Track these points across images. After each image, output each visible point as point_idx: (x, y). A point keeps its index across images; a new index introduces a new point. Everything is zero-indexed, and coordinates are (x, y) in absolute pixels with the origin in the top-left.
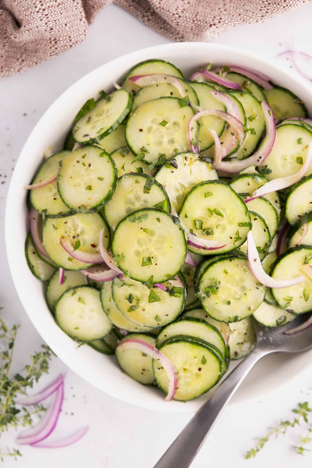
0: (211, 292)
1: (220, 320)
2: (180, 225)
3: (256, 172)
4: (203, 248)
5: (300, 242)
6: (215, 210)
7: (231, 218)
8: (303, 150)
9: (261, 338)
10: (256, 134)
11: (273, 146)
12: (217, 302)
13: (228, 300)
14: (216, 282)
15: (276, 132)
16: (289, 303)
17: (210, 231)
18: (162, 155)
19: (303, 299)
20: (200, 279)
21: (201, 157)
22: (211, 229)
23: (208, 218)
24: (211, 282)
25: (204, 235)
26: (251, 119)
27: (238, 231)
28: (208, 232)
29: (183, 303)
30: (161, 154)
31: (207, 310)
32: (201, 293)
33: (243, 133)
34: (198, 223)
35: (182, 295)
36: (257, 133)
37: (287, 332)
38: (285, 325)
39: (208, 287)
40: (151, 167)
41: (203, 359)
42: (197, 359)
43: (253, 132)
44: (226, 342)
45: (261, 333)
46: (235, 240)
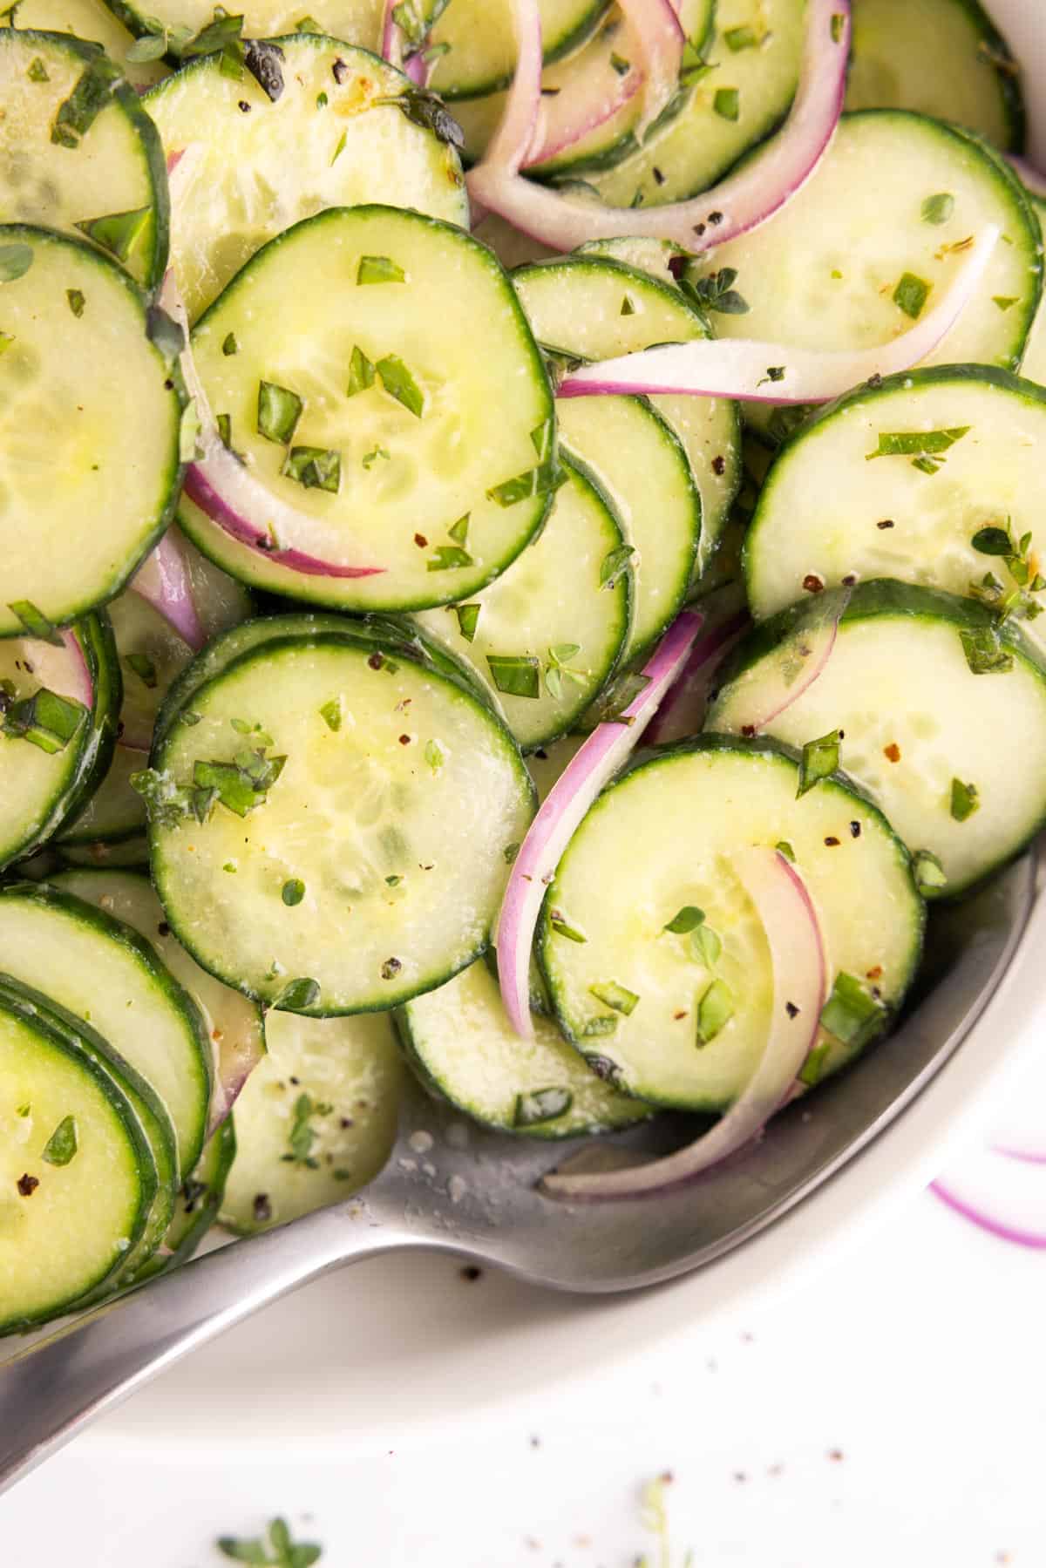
0: (217, 794)
1: (218, 966)
2: (176, 363)
3: (668, 277)
4: (254, 540)
5: (770, 719)
6: (385, 365)
7: (456, 438)
8: (939, 257)
9: (409, 1164)
10: (735, 117)
11: (795, 186)
12: (235, 863)
13: (295, 872)
14: (262, 751)
15: (835, 131)
16: (613, 1019)
17: (323, 467)
18: (229, 18)
19: (687, 1027)
20: (187, 705)
21: (414, 92)
22: (334, 460)
23: (341, 397)
24: (237, 737)
25: (288, 475)
26: (738, 41)
27: (467, 517)
28: (314, 472)
29: (62, 795)
30: (223, 14)
31: (169, 884)
32: (168, 787)
33: (674, 75)
34: (276, 403)
35: (66, 749)
36: (741, 119)
37: (554, 1182)
38: (555, 1139)
39: (216, 764)
40: (150, 49)
41: (63, 1134)
42: (28, 1121)
43: (724, 103)
44: (218, 1102)
45: (422, 1141)
46: (438, 558)
